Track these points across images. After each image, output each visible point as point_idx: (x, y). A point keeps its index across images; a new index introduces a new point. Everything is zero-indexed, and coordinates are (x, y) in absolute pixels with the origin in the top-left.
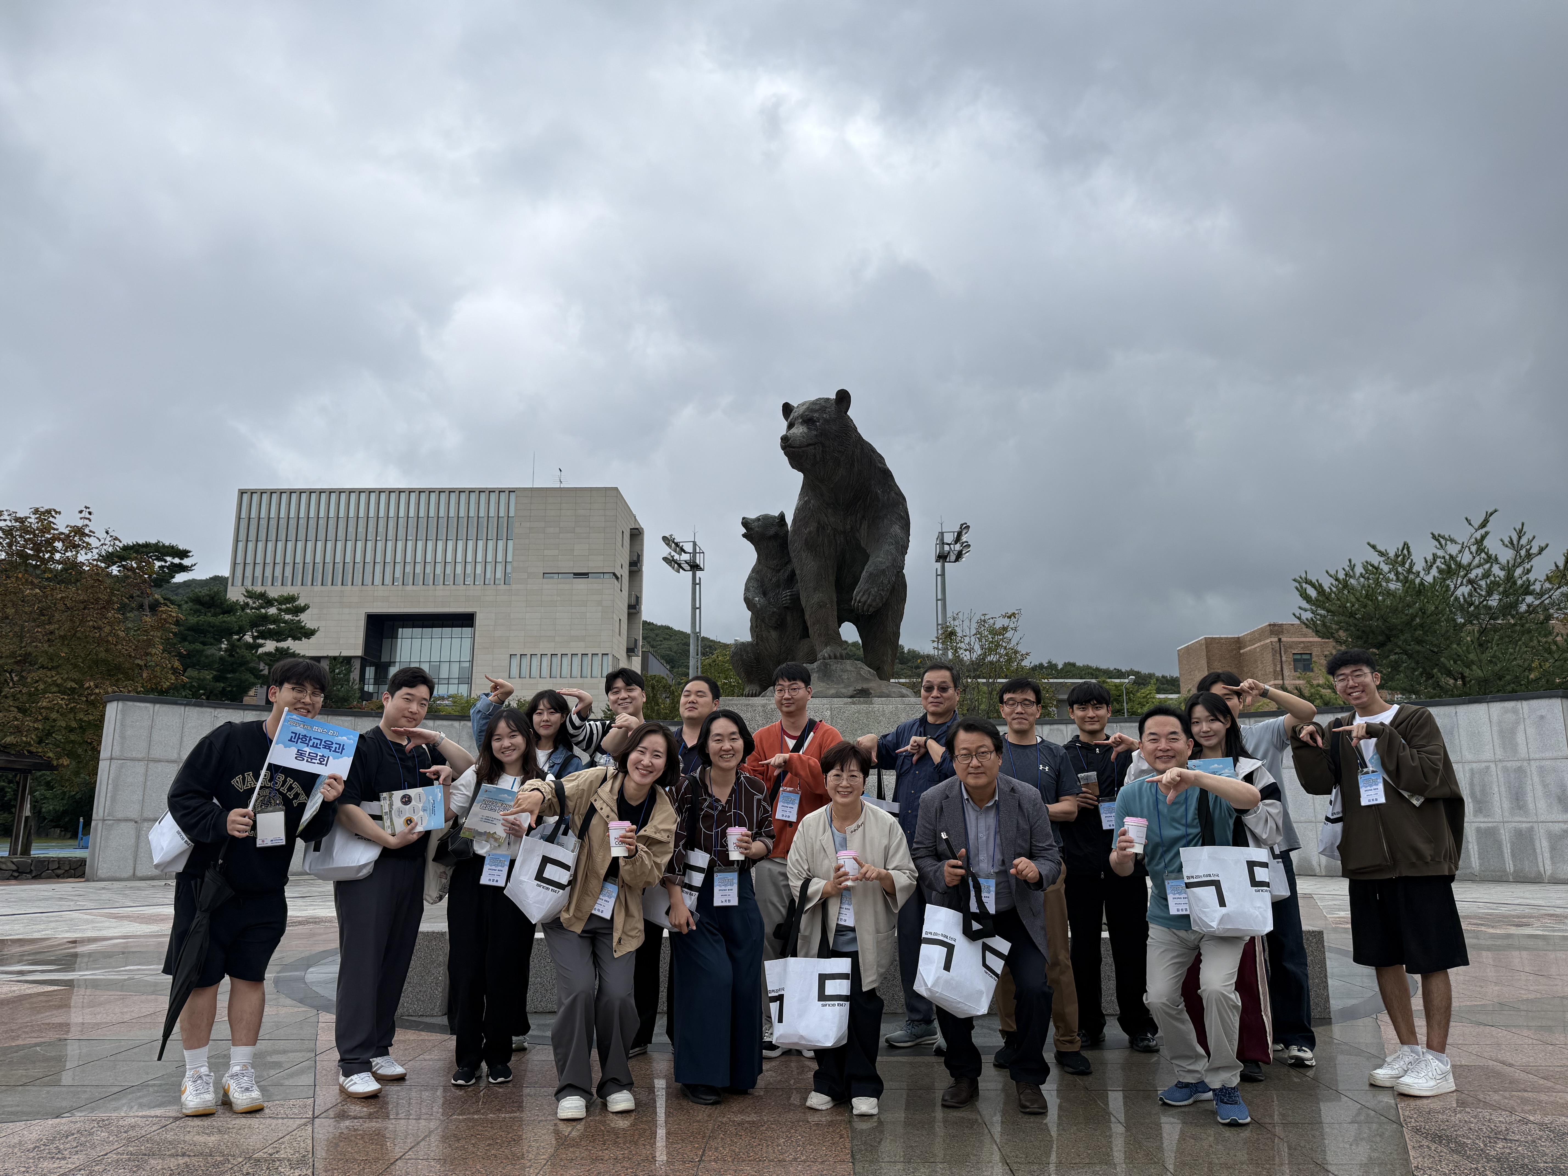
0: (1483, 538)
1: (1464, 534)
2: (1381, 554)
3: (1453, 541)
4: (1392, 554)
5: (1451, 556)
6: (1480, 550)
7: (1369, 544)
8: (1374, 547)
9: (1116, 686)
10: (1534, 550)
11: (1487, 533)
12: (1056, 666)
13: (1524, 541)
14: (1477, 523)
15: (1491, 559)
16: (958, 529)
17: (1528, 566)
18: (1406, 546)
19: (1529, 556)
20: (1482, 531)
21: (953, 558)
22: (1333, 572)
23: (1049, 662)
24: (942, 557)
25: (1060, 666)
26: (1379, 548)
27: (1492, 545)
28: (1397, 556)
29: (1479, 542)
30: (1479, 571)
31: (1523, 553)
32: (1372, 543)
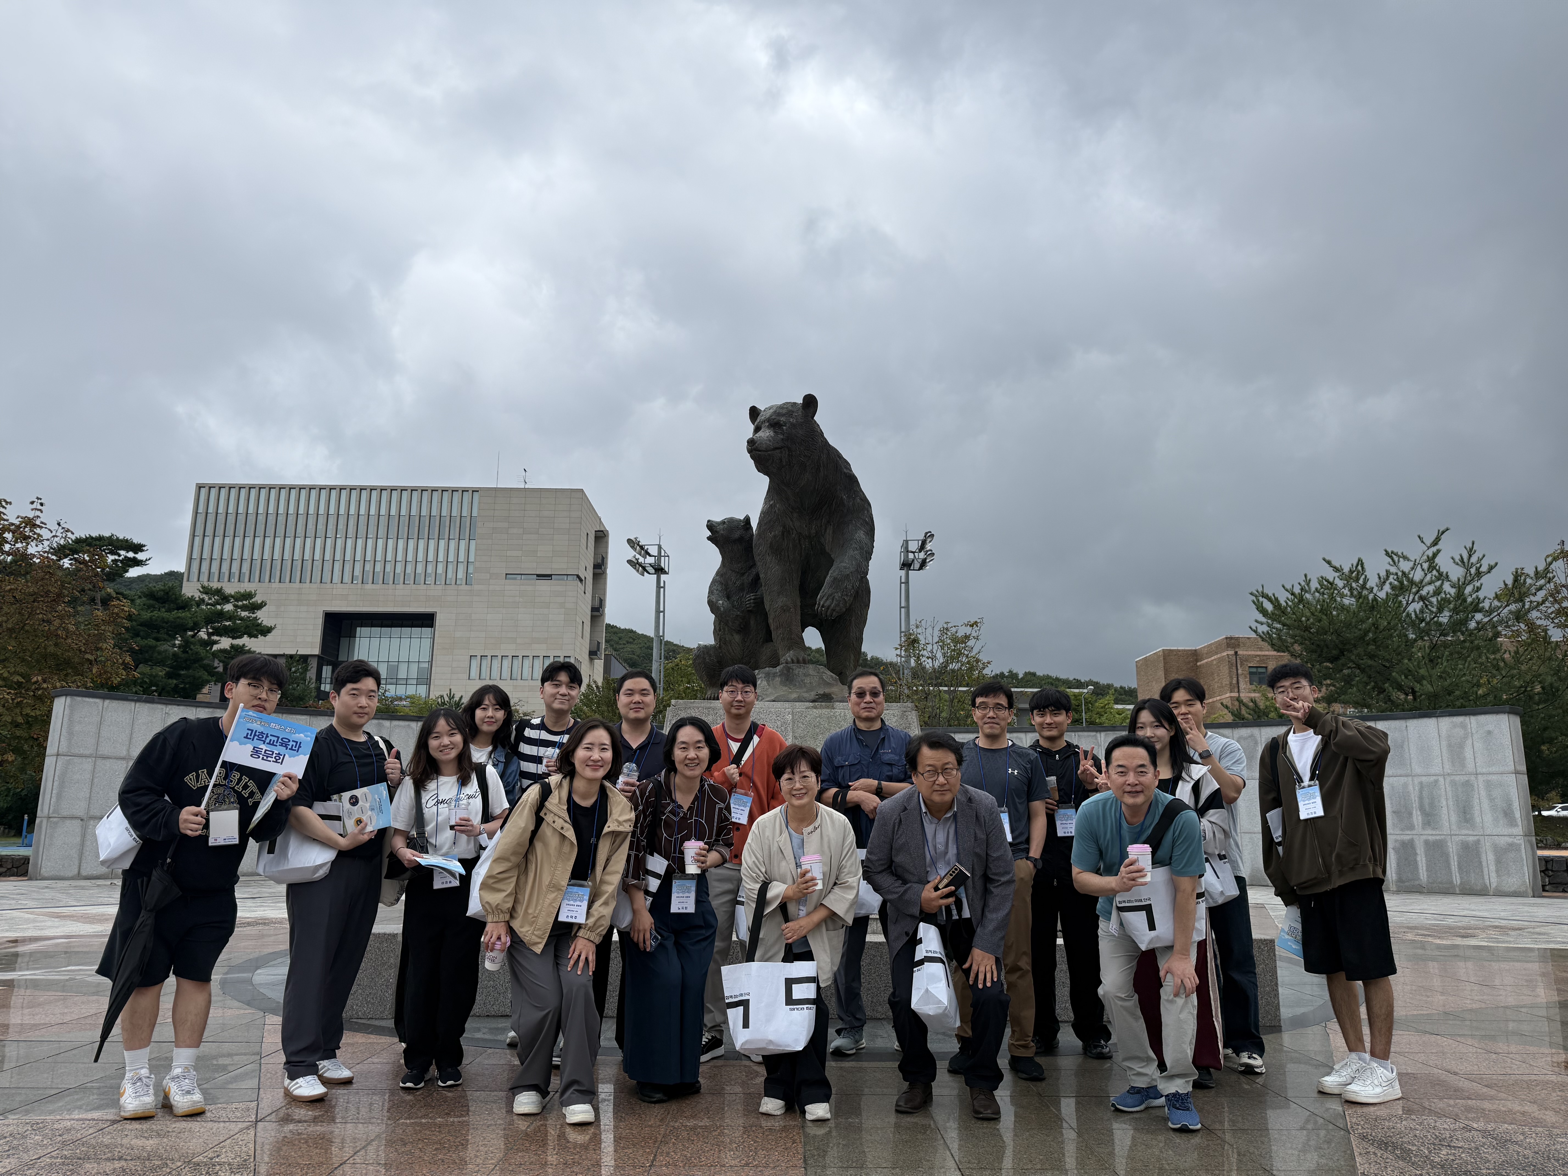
0: (1435, 555)
1: (1416, 551)
2: (1336, 569)
3: (1406, 558)
4: (1346, 570)
5: (1404, 573)
6: (1432, 567)
7: (1324, 559)
8: (1329, 562)
9: (1076, 696)
10: (1484, 569)
11: (1439, 551)
12: (1016, 675)
13: (1474, 559)
14: (1429, 541)
15: (1442, 577)
16: (922, 537)
17: (1478, 584)
18: (1360, 562)
19: (1479, 574)
20: (1434, 549)
21: (917, 565)
22: (1289, 587)
23: (1010, 672)
24: (906, 565)
25: (1021, 676)
26: (1334, 563)
27: (1444, 563)
28: (1351, 572)
29: (1431, 560)
30: (1431, 588)
31: (1473, 571)
32: (1327, 559)
